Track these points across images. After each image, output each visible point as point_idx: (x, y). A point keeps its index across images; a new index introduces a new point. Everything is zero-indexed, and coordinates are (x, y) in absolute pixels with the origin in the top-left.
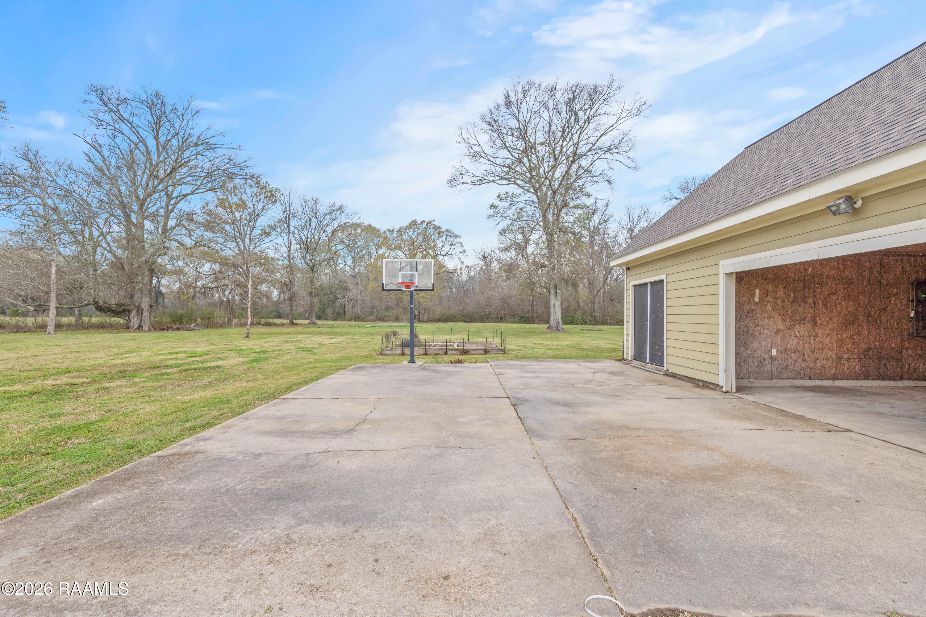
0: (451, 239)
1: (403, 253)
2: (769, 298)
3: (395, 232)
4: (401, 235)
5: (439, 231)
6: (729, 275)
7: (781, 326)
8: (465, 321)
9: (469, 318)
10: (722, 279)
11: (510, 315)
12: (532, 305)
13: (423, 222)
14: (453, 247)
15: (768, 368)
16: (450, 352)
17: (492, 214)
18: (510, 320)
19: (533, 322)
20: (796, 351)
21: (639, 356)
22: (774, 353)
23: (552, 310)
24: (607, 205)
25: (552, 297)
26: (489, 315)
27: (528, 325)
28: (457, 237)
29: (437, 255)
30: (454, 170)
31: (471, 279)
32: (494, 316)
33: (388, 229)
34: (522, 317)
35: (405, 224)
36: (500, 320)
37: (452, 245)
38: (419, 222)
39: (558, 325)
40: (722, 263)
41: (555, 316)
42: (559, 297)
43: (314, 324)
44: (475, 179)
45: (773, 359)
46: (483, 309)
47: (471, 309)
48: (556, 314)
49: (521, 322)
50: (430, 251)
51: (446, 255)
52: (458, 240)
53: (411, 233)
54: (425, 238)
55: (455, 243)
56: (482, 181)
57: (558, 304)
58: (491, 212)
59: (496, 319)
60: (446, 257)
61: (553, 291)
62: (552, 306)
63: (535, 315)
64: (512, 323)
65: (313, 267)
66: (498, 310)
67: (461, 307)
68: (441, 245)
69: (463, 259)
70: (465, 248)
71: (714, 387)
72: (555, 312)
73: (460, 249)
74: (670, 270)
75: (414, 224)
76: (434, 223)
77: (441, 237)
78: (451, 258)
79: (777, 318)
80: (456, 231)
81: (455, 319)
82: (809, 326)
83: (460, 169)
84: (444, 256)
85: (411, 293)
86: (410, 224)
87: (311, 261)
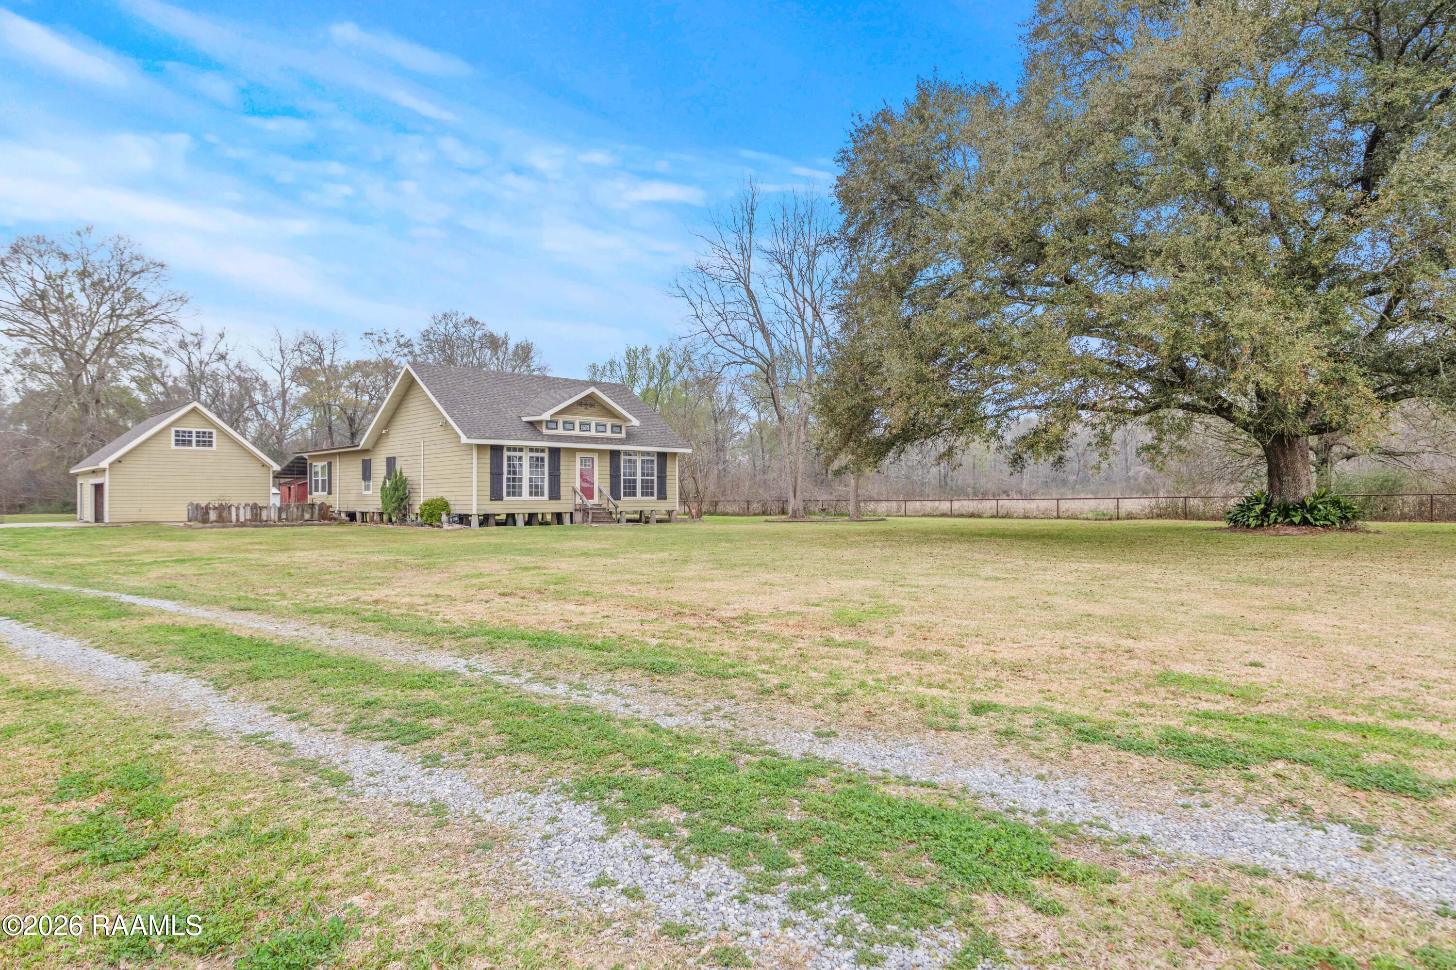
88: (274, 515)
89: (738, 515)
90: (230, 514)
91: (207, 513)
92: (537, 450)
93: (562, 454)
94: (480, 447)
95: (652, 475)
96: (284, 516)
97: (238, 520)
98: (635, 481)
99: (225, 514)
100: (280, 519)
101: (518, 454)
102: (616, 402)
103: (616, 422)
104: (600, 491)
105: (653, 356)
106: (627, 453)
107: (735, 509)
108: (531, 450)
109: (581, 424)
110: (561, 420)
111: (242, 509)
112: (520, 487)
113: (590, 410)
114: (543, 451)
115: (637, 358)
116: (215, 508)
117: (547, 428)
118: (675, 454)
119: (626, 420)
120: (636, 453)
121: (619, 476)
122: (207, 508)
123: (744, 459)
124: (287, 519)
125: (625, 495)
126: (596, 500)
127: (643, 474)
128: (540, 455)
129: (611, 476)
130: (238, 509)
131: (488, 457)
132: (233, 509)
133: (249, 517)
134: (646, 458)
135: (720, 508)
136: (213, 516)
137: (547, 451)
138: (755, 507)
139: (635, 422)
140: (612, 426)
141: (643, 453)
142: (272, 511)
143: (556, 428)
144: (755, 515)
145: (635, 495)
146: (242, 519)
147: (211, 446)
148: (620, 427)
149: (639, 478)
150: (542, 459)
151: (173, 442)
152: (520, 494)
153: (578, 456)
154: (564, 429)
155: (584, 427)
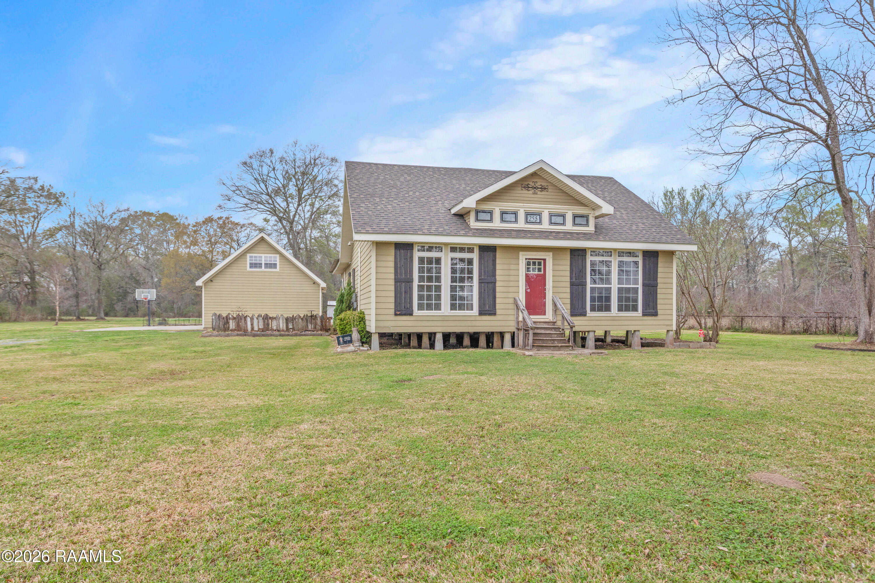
4: (197, 230)
43: (103, 319)
53: (208, 229)
65: (101, 266)
87: (98, 260)
88: (282, 325)
89: (769, 332)
90: (246, 323)
91: (228, 323)
92: (462, 250)
93: (499, 254)
94: (379, 245)
95: (636, 282)
96: (290, 326)
97: (252, 329)
98: (609, 290)
99: (242, 323)
100: (288, 329)
101: (434, 254)
102: (597, 195)
103: (580, 210)
104: (555, 305)
105: (689, 198)
106: (595, 252)
107: (766, 324)
108: (453, 249)
109: (527, 214)
110: (497, 208)
111: (255, 319)
112: (438, 298)
113: (540, 195)
114: (471, 250)
115: (673, 198)
116: (234, 318)
117: (477, 220)
118: (672, 253)
119: (595, 207)
120: (609, 252)
121: (584, 284)
122: (227, 318)
123: (773, 282)
124: (293, 329)
125: (593, 309)
126: (549, 316)
127: (620, 281)
128: (466, 255)
129: (572, 284)
130: (252, 319)
131: (392, 258)
132: (249, 319)
133: (261, 327)
134: (626, 259)
135: (748, 323)
136: (232, 325)
137: (476, 250)
138: (793, 323)
139: (607, 209)
140: (575, 217)
141: (621, 253)
142: (281, 321)
143: (491, 220)
144: (794, 333)
145: (608, 309)
146: (256, 328)
147: (276, 268)
148: (586, 217)
149: (614, 286)
150: (470, 262)
151: (248, 265)
152: (438, 307)
153: (523, 257)
154: (502, 220)
155: (531, 219)
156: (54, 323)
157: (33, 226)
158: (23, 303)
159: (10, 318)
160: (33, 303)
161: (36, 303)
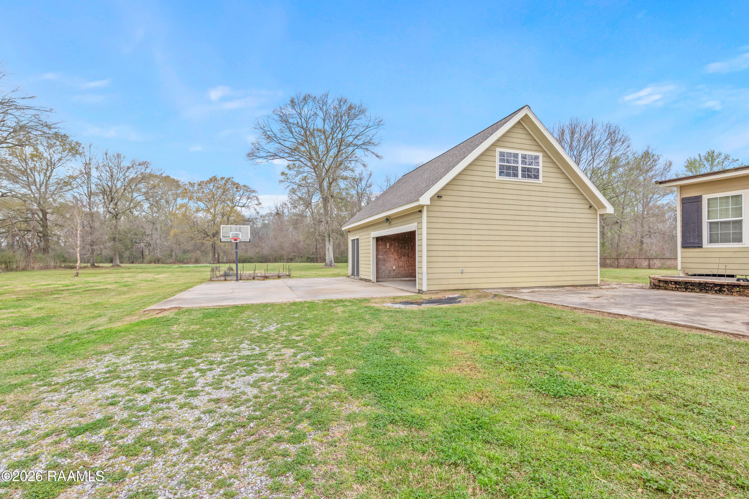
0: (248, 194)
1: (204, 203)
2: (393, 247)
3: (196, 185)
4: (202, 188)
5: (237, 186)
6: (373, 238)
7: (397, 258)
8: (261, 262)
9: (264, 260)
10: (371, 239)
11: (298, 257)
12: (316, 249)
13: (223, 178)
14: (249, 200)
15: (392, 274)
16: (256, 278)
17: (283, 180)
18: (299, 260)
19: (317, 262)
20: (402, 267)
21: (353, 274)
22: (394, 268)
23: (327, 252)
24: (370, 175)
25: (327, 243)
26: (281, 256)
27: (313, 264)
28: (253, 191)
29: (236, 206)
30: (252, 147)
31: (265, 226)
32: (285, 257)
33: (189, 183)
34: (308, 258)
35: (206, 179)
36: (291, 260)
37: (248, 198)
38: (219, 178)
39: (331, 262)
40: (372, 233)
41: (329, 256)
42: (331, 243)
43: (118, 266)
44: (268, 154)
45: (394, 270)
46: (276, 251)
47: (266, 252)
48: (330, 255)
49: (307, 262)
50: (228, 202)
51: (244, 206)
52: (254, 194)
53: (211, 187)
54: (224, 192)
55: (251, 196)
56: (275, 156)
57: (331, 248)
58: (282, 178)
59: (288, 259)
60: (243, 208)
61: (327, 239)
62: (327, 249)
63: (319, 256)
64: (300, 262)
65: (117, 215)
66: (289, 252)
67: (257, 251)
68: (239, 198)
69: (258, 210)
70: (260, 201)
71: (369, 281)
72: (329, 253)
73: (256, 202)
74: (361, 234)
75: (214, 179)
76: (233, 180)
77: (239, 191)
78: (248, 209)
79: (395, 254)
80: (252, 187)
81: (252, 260)
82: (406, 257)
83: (257, 145)
84: (241, 207)
85: (236, 243)
86: (211, 180)
87: (114, 209)
147: (537, 176)
151: (497, 170)
156: (74, 271)
157: (45, 174)
158: (33, 251)
159: (17, 267)
160: (45, 250)
161: (48, 251)
